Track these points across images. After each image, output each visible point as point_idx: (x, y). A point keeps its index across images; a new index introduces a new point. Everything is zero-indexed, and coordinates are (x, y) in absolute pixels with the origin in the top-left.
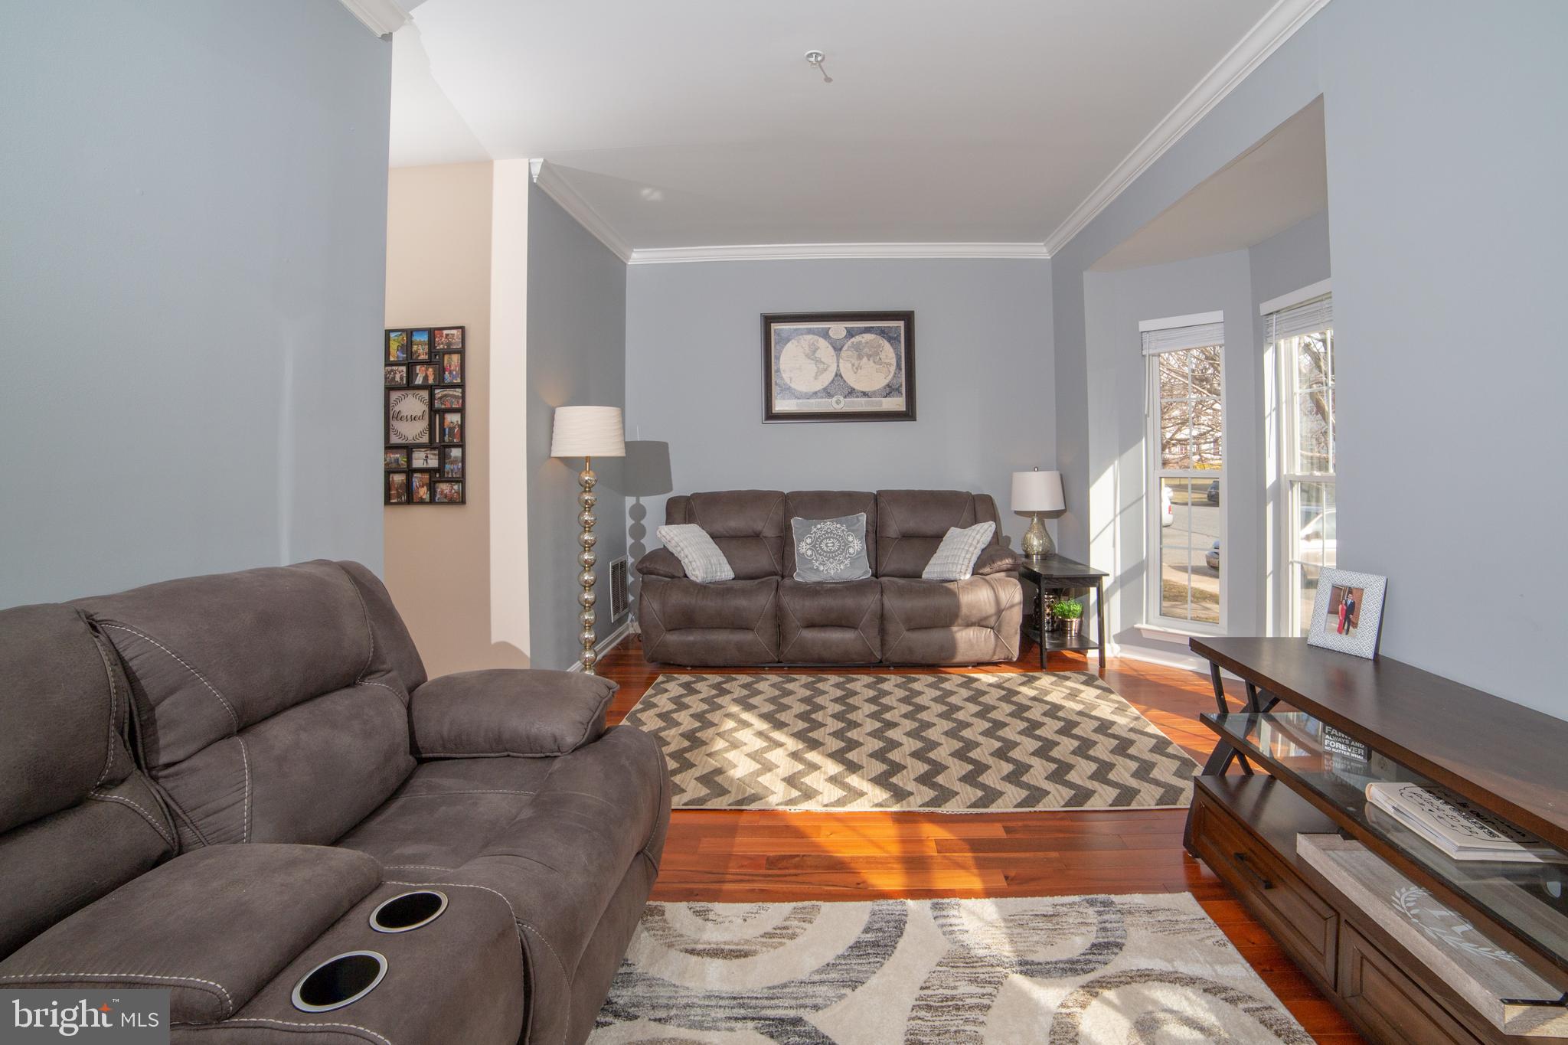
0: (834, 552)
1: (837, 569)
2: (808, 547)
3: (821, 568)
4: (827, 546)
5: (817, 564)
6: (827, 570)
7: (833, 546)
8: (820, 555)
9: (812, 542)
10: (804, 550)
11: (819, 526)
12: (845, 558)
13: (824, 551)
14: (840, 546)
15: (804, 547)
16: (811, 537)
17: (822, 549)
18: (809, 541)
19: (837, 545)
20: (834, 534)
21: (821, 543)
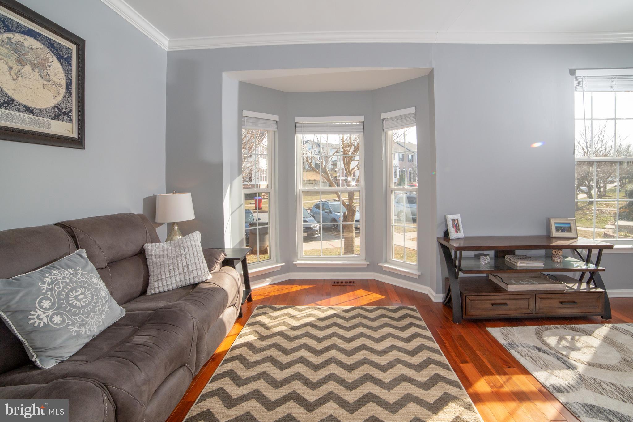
0: (90, 303)
1: (99, 322)
2: (51, 313)
3: (83, 330)
4: (79, 300)
5: (76, 329)
6: (90, 330)
7: (85, 297)
8: (76, 315)
9: (53, 304)
10: (45, 320)
11: (48, 280)
12: (104, 305)
13: (79, 308)
14: (92, 293)
15: (43, 316)
16: (47, 299)
17: (75, 307)
18: (46, 304)
19: (88, 293)
20: (76, 282)
21: (67, 300)
